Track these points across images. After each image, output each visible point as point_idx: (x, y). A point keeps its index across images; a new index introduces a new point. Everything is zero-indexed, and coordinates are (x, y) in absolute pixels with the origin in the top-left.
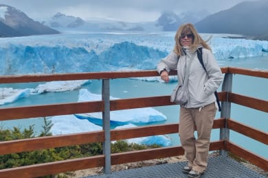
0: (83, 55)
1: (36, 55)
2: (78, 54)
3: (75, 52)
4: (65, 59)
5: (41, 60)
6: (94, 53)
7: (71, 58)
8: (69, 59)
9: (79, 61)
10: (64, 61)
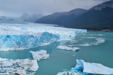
0: (32, 38)
1: (11, 39)
2: (31, 38)
3: (29, 37)
4: (26, 40)
5: (13, 41)
6: (36, 37)
7: (28, 40)
8: (27, 41)
9: (31, 41)
10: (25, 41)
